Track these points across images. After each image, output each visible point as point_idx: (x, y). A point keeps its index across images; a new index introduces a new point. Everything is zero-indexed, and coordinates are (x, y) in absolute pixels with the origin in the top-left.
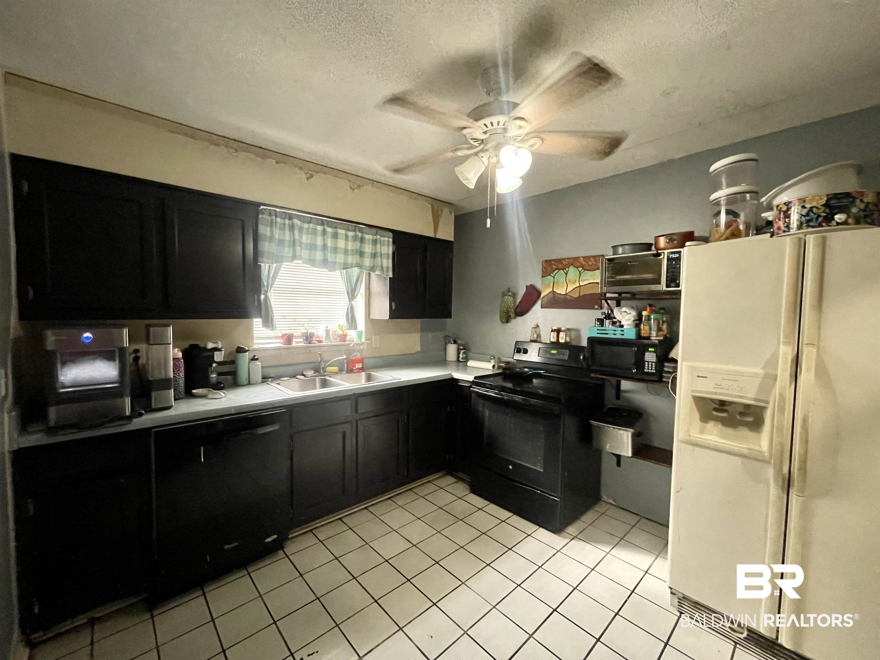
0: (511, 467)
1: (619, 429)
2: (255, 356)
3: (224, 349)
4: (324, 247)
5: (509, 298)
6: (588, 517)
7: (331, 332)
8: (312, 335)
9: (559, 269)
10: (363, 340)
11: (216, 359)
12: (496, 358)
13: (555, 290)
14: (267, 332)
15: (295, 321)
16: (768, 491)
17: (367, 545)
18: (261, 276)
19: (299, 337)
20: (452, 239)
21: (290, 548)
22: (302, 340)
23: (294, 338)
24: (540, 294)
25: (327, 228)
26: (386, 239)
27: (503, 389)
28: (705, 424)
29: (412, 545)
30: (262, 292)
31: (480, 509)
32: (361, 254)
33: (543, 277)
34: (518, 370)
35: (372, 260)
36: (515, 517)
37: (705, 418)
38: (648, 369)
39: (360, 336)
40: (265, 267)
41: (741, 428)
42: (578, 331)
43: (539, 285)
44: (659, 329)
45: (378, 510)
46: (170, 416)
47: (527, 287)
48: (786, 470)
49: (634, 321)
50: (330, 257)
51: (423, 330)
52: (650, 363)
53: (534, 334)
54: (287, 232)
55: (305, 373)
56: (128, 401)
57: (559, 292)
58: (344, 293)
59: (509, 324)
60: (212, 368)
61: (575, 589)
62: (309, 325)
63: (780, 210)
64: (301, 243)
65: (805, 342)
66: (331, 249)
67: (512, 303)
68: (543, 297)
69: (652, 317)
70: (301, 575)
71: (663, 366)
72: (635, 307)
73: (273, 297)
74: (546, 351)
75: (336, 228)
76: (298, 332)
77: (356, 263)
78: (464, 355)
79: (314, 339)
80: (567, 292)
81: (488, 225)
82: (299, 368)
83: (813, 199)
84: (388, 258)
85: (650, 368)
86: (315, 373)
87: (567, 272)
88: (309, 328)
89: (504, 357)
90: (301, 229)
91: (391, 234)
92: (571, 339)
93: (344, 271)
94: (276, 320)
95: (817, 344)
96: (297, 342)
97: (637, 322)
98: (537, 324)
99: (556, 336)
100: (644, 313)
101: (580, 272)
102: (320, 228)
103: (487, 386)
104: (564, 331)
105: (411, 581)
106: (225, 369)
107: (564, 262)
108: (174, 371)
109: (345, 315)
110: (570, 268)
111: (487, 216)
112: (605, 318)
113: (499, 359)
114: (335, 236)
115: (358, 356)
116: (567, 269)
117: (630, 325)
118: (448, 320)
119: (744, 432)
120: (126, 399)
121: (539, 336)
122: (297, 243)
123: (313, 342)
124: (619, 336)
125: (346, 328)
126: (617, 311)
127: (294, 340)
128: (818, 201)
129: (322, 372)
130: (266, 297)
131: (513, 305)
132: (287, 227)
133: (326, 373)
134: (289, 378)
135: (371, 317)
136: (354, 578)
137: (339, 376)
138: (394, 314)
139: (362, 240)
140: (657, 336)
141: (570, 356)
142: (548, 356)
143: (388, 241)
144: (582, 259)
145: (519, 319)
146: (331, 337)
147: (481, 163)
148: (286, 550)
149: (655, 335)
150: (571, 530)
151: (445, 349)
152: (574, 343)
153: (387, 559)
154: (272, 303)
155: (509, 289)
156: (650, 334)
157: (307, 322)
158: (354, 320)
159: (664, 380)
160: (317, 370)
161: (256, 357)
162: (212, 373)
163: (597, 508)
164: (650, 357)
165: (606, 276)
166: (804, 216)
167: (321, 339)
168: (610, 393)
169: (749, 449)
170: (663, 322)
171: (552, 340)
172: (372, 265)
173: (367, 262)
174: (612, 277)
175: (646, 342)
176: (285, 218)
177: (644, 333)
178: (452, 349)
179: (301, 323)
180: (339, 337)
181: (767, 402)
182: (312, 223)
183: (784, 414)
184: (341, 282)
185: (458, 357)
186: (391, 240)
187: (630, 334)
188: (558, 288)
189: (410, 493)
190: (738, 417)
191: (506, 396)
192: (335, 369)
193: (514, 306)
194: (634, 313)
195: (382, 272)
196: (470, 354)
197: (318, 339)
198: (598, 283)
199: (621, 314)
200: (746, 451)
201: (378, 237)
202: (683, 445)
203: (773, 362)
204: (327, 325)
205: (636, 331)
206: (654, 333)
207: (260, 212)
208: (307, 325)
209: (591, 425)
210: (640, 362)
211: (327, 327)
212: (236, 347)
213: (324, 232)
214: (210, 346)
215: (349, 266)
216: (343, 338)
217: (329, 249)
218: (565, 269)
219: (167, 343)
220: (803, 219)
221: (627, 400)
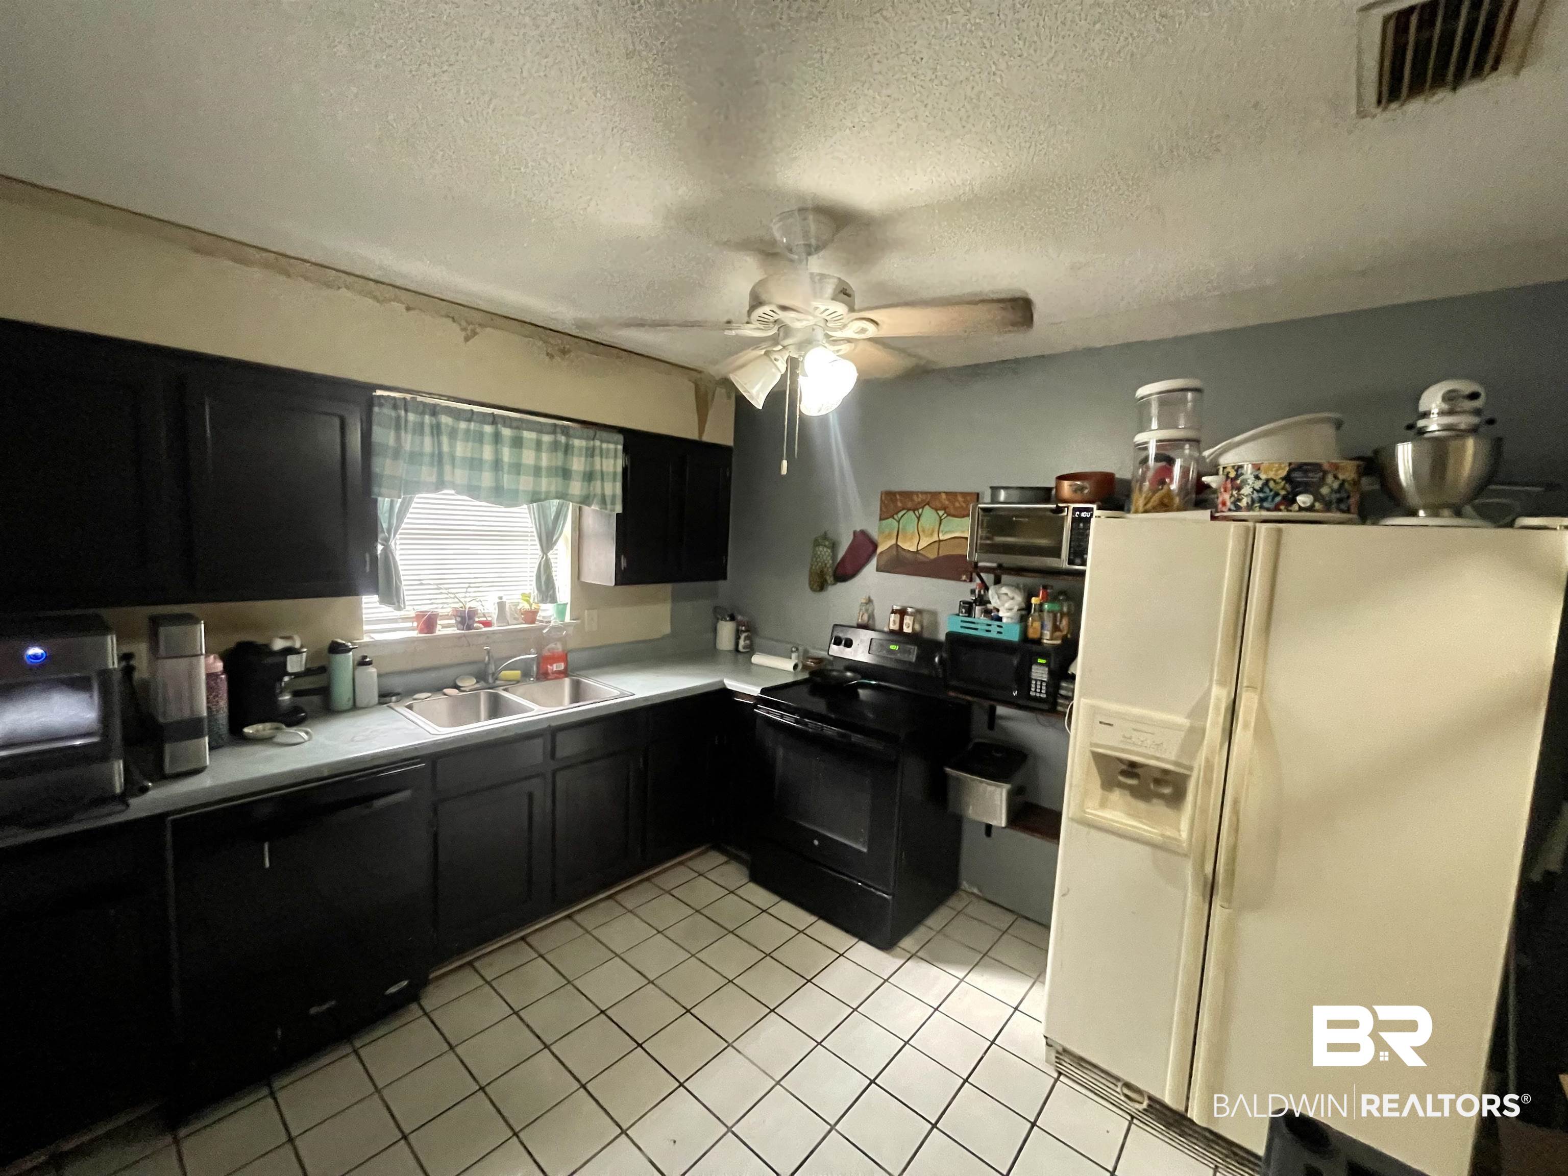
0: (816, 842)
1: (988, 784)
2: (365, 657)
3: (305, 650)
4: (497, 464)
5: (825, 550)
6: (935, 921)
7: (507, 606)
8: (472, 613)
9: (909, 510)
10: (568, 619)
11: (290, 669)
12: (800, 648)
13: (899, 543)
14: (387, 611)
15: (441, 588)
16: (1185, 896)
17: (569, 987)
18: (376, 513)
19: (447, 617)
20: (730, 442)
21: (432, 999)
22: (453, 621)
23: (439, 618)
24: (875, 546)
25: (503, 428)
26: (612, 446)
27: (805, 713)
28: (1106, 793)
29: (647, 982)
30: (379, 541)
31: (764, 911)
32: (566, 473)
33: (881, 519)
34: (835, 673)
35: (586, 483)
36: (822, 924)
37: (1109, 784)
38: (1035, 691)
39: (561, 613)
40: (383, 504)
41: (1155, 801)
42: (934, 614)
43: (874, 533)
44: (1056, 628)
45: (588, 919)
46: (204, 789)
47: (855, 533)
48: (1209, 869)
49: (1019, 610)
50: (507, 480)
51: (675, 598)
52: (1039, 683)
53: (863, 614)
54: (427, 440)
55: (460, 684)
56: (119, 766)
57: (906, 546)
58: (533, 536)
59: (823, 594)
60: (283, 684)
61: (906, 1043)
62: (468, 595)
63: (1227, 476)
64: (453, 458)
65: (1245, 684)
66: (509, 466)
67: (829, 558)
68: (881, 553)
69: (1046, 606)
70: (452, 1048)
71: (1058, 687)
72: (1021, 586)
73: (398, 547)
74: (882, 645)
75: (518, 428)
76: (444, 607)
77: (557, 492)
78: (748, 642)
79: (477, 619)
80: (919, 548)
81: (784, 471)
82: (450, 674)
83: (1269, 469)
84: (614, 480)
85: (1038, 690)
86: (477, 682)
87: (920, 515)
88: (468, 599)
89: (814, 648)
90: (453, 434)
91: (620, 438)
92: (922, 627)
93: (535, 504)
94: (405, 588)
95: (1261, 688)
96: (444, 627)
97: (1023, 612)
98: (869, 598)
99: (898, 620)
100: (1034, 601)
101: (940, 517)
102: (488, 429)
103: (784, 707)
104: (911, 615)
105: (643, 1046)
106: (306, 684)
107: (915, 498)
108: (208, 698)
109: (534, 579)
110: (925, 508)
111: (783, 456)
112: (975, 601)
113: (806, 652)
114: (518, 443)
115: (559, 647)
116: (920, 511)
117: (1012, 618)
118: (721, 583)
119: (1159, 808)
120: (116, 766)
121: (871, 617)
122: (446, 459)
123: (475, 625)
124: (993, 635)
125: (536, 601)
126: (994, 591)
127: (439, 622)
128: (1277, 470)
129: (491, 680)
130: (387, 549)
131: (831, 562)
132: (427, 430)
133: (498, 682)
134: (429, 694)
135: (584, 579)
136: (546, 1046)
137: (521, 689)
138: (624, 577)
139: (567, 449)
140: (1051, 639)
141: (918, 657)
142: (884, 653)
143: (616, 450)
144: (944, 496)
145: (841, 586)
146: (508, 614)
147: (774, 370)
148: (424, 1002)
149: (1048, 638)
150: (908, 943)
151: (715, 630)
152: (926, 635)
153: (603, 1009)
154: (398, 558)
155: (825, 533)
156: (1042, 634)
157: (464, 590)
158: (551, 586)
159: (1059, 708)
160: (481, 676)
161: (368, 660)
162: (282, 692)
163: (953, 902)
164: (1040, 673)
165: (979, 536)
166: (1258, 491)
167: (489, 619)
168: (979, 718)
169: (1163, 835)
170: (1063, 615)
171: (892, 627)
172: (584, 492)
173: (576, 487)
174: (988, 538)
175: (1035, 648)
176: (423, 413)
177: (1032, 634)
178: (726, 630)
179: (450, 591)
180: (522, 614)
181: (1191, 768)
182: (475, 421)
183: (1210, 788)
184: (528, 515)
185: (737, 644)
186: (620, 447)
187: (1012, 634)
188: (905, 541)
189: (646, 884)
190: (1152, 786)
191: (812, 726)
192: (517, 673)
193: (833, 563)
194: (1019, 599)
195: (604, 506)
196: (757, 641)
197: (484, 619)
198: (966, 538)
199: (999, 598)
200: (1158, 839)
201: (598, 443)
202: (1075, 825)
203: (1199, 711)
204: (501, 594)
205: (1021, 628)
206: (1047, 634)
207: (376, 401)
208: (463, 595)
209: (946, 776)
210: (1024, 680)
211: (501, 598)
212: (330, 641)
213: (497, 437)
214: (279, 644)
215: (543, 496)
216: (530, 616)
217: (506, 468)
218: (917, 509)
219: (196, 653)
220: (1255, 495)
221: (1004, 730)
